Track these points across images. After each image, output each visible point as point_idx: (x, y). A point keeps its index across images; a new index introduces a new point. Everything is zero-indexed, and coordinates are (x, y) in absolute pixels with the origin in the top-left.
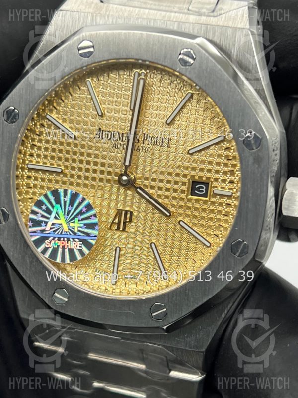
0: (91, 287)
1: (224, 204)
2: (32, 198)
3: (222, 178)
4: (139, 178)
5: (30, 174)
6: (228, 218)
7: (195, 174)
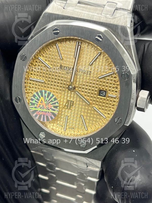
0: (55, 131)
1: (112, 101)
2: (31, 92)
3: (112, 90)
4: (77, 87)
5: (31, 82)
6: (114, 107)
7: (101, 87)
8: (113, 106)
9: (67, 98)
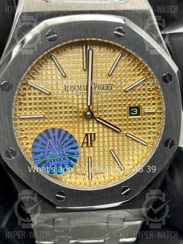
1: (151, 118)
2: (26, 137)
3: (147, 103)
4: (96, 111)
5: (21, 122)
6: (155, 126)
7: (130, 103)
8: (153, 126)
9: (84, 131)
